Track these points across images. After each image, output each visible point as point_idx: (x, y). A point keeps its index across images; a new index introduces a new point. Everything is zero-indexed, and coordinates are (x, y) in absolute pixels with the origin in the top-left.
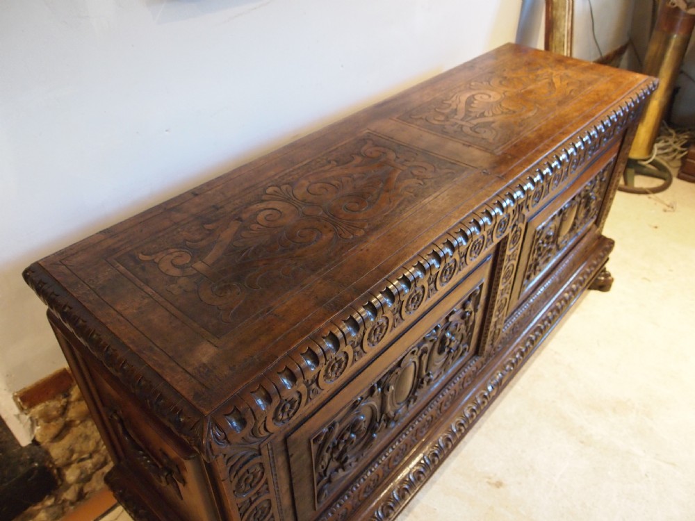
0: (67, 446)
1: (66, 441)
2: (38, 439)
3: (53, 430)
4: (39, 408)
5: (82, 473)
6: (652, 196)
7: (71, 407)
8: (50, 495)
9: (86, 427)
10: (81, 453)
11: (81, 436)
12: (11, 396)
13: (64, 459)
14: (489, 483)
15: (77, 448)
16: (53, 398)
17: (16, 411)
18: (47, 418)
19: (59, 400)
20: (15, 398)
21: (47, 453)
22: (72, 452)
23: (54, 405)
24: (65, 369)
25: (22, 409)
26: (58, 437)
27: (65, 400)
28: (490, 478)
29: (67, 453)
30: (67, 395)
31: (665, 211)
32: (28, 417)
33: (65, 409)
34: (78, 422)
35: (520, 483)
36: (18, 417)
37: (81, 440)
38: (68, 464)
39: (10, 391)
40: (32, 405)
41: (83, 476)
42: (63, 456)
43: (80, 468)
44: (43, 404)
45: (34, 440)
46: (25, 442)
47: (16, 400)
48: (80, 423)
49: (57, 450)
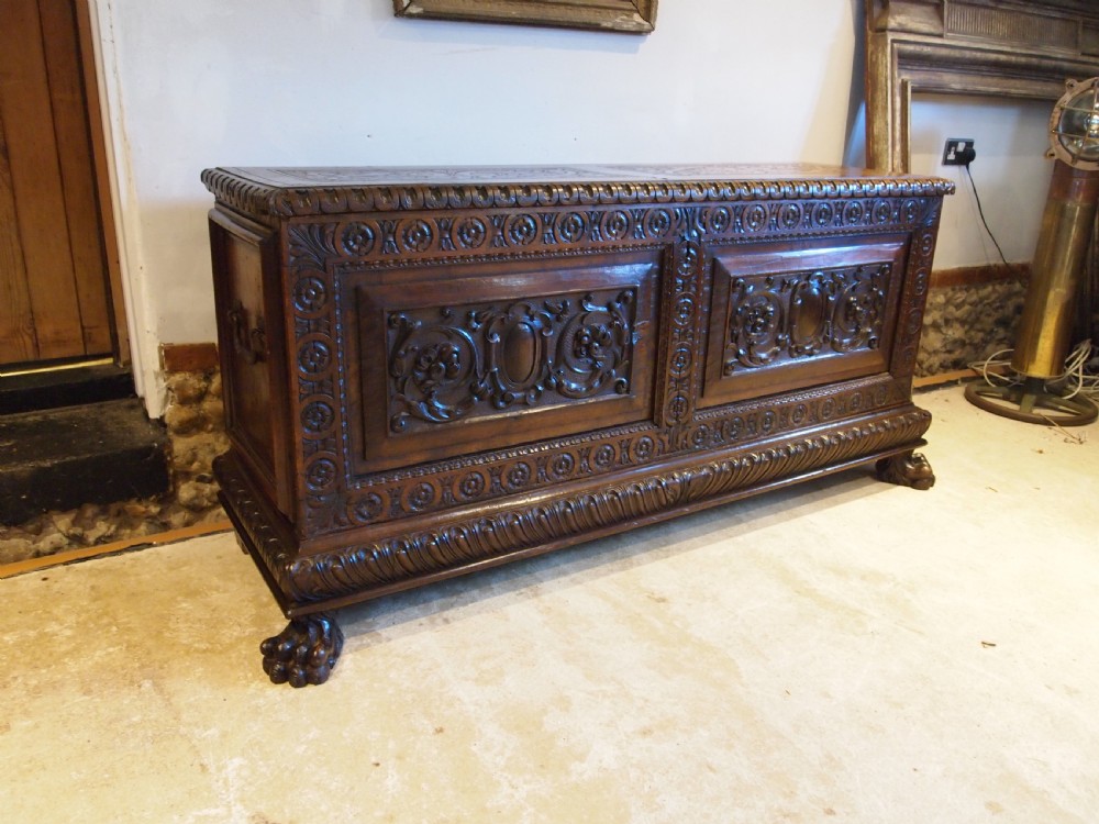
0: (192, 446)
1: (193, 440)
2: (167, 420)
3: (186, 413)
4: (178, 377)
5: (196, 497)
6: (1057, 428)
7: (208, 398)
8: (159, 502)
9: (217, 440)
10: (203, 466)
11: (209, 444)
12: (158, 345)
13: (184, 462)
14: (649, 597)
15: (201, 454)
16: (193, 371)
17: (157, 366)
18: (184, 401)
19: (199, 381)
20: (160, 348)
21: (170, 441)
22: (194, 458)
23: (194, 382)
24: (214, 344)
25: (162, 366)
26: (186, 428)
27: (204, 384)
28: (652, 594)
29: (189, 454)
30: (208, 378)
31: (1065, 441)
32: (165, 384)
33: (201, 396)
34: (210, 426)
35: (689, 605)
36: (157, 376)
37: (208, 449)
38: (187, 476)
39: (158, 337)
40: (173, 370)
41: (196, 501)
42: (184, 455)
43: (197, 489)
44: (183, 375)
45: (162, 418)
46: (154, 414)
47: (160, 352)
48: (212, 430)
49: (181, 445)
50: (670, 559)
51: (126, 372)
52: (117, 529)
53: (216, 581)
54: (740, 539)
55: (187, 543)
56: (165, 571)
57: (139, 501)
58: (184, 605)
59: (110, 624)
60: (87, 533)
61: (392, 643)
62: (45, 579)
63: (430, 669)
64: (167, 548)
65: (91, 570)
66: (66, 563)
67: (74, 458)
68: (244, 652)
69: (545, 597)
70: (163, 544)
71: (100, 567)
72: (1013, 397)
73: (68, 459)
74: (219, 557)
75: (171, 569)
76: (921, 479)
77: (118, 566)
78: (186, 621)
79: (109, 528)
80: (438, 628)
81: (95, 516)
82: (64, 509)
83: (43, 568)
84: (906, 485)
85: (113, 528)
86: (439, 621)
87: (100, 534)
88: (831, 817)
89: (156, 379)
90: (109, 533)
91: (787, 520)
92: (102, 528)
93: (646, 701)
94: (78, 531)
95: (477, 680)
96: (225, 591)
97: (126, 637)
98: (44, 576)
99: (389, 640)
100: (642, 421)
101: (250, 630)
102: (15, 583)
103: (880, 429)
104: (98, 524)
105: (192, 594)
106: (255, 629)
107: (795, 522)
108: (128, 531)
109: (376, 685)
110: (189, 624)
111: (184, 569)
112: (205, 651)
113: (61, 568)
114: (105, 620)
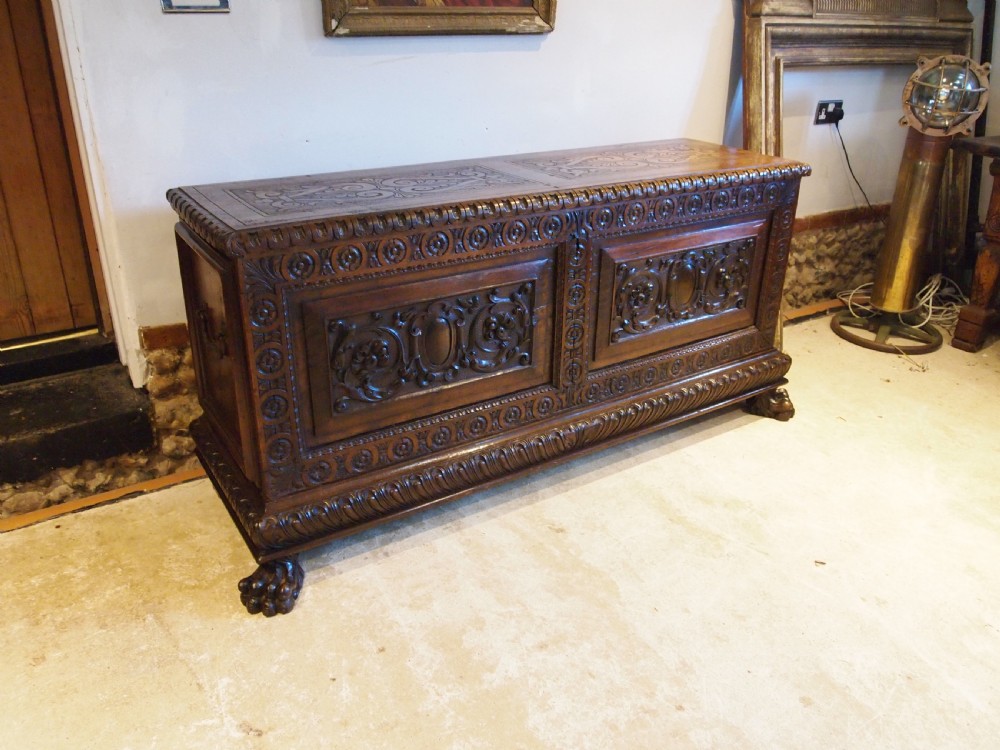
0: (171, 408)
1: (172, 403)
2: (149, 388)
3: (164, 382)
4: (156, 353)
5: (177, 448)
6: (904, 356)
7: (182, 368)
8: (146, 454)
9: (191, 400)
10: (181, 423)
11: (184, 406)
12: (137, 328)
13: (165, 421)
14: (550, 528)
15: (179, 414)
16: (168, 348)
17: (137, 346)
18: (162, 372)
19: (174, 355)
20: (140, 331)
21: (152, 405)
22: (173, 417)
23: (168, 356)
24: (184, 324)
25: (142, 346)
26: (164, 394)
27: (178, 357)
28: (553, 525)
29: (169, 416)
30: (181, 353)
31: (911, 369)
32: (145, 359)
33: (176, 367)
34: (185, 390)
35: (582, 534)
36: (138, 353)
37: (184, 409)
38: (168, 431)
39: (138, 322)
40: (151, 348)
41: (177, 452)
42: (165, 416)
43: (177, 441)
44: (160, 351)
45: (145, 386)
46: (138, 383)
47: (140, 334)
48: (187, 394)
49: (161, 408)
50: (569, 493)
51: (110, 341)
52: (113, 478)
53: (198, 524)
54: (627, 472)
55: (173, 490)
56: (156, 516)
57: (130, 455)
58: (174, 547)
59: (114, 566)
60: (88, 483)
61: (343, 575)
62: (58, 527)
63: (374, 598)
64: (155, 495)
65: (94, 517)
66: (74, 512)
67: (74, 424)
68: (225, 587)
69: (466, 531)
70: (152, 491)
71: (102, 514)
72: (872, 327)
73: (69, 426)
74: (200, 502)
75: (161, 514)
76: (783, 412)
77: (117, 513)
78: (177, 561)
79: (106, 478)
80: (380, 561)
81: (94, 470)
82: (68, 466)
83: (57, 517)
84: (770, 417)
85: (109, 477)
86: (380, 554)
87: (99, 483)
88: (680, 712)
89: (138, 355)
90: (107, 482)
91: (668, 453)
92: (100, 478)
93: (544, 619)
94: (81, 482)
95: (410, 606)
96: (206, 533)
97: (130, 577)
98: (57, 524)
99: (341, 573)
100: (543, 384)
101: (228, 568)
102: (34, 530)
103: (747, 375)
104: (97, 475)
105: (180, 536)
106: (232, 566)
107: (674, 454)
108: (122, 479)
109: (331, 612)
110: (179, 564)
111: (171, 514)
112: (194, 587)
113: (71, 516)
114: (111, 563)
